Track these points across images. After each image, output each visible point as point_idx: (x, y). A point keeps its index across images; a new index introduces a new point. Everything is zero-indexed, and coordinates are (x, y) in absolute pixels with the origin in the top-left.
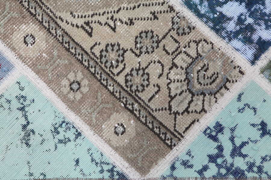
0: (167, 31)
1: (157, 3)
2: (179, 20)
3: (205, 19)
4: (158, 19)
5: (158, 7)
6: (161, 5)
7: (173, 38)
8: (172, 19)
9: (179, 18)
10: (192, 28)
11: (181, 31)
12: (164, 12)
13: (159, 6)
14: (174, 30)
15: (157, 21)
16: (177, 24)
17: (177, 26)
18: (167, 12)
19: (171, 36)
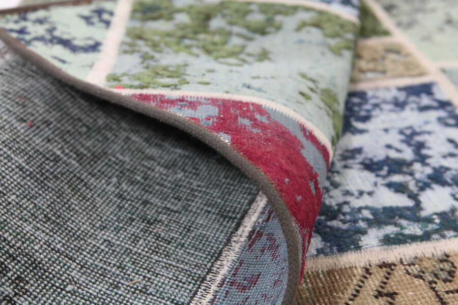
0: (431, 294)
1: (362, 279)
2: (417, 266)
3: (435, 236)
4: (396, 294)
5: (371, 282)
6: (368, 276)
7: (452, 292)
8: (409, 274)
9: (414, 265)
10: (445, 258)
11: (444, 275)
12: (387, 278)
13: (369, 279)
14: (436, 283)
15: (399, 296)
16: (423, 272)
17: (427, 274)
18: (389, 274)
19: (447, 292)
